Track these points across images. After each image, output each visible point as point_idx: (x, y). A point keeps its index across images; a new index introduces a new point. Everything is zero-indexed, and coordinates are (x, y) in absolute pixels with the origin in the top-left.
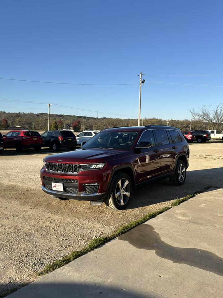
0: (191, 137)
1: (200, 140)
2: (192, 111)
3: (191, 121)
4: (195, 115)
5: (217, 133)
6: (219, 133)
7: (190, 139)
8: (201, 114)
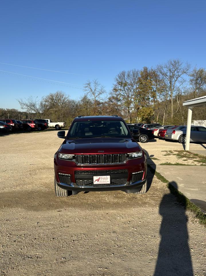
0: (34, 126)
1: (40, 128)
2: (20, 101)
3: (6, 110)
4: (23, 105)
5: (50, 122)
6: (52, 122)
7: (34, 127)
8: (29, 104)
